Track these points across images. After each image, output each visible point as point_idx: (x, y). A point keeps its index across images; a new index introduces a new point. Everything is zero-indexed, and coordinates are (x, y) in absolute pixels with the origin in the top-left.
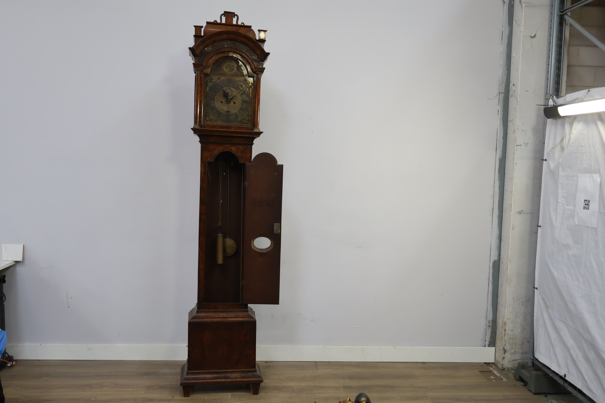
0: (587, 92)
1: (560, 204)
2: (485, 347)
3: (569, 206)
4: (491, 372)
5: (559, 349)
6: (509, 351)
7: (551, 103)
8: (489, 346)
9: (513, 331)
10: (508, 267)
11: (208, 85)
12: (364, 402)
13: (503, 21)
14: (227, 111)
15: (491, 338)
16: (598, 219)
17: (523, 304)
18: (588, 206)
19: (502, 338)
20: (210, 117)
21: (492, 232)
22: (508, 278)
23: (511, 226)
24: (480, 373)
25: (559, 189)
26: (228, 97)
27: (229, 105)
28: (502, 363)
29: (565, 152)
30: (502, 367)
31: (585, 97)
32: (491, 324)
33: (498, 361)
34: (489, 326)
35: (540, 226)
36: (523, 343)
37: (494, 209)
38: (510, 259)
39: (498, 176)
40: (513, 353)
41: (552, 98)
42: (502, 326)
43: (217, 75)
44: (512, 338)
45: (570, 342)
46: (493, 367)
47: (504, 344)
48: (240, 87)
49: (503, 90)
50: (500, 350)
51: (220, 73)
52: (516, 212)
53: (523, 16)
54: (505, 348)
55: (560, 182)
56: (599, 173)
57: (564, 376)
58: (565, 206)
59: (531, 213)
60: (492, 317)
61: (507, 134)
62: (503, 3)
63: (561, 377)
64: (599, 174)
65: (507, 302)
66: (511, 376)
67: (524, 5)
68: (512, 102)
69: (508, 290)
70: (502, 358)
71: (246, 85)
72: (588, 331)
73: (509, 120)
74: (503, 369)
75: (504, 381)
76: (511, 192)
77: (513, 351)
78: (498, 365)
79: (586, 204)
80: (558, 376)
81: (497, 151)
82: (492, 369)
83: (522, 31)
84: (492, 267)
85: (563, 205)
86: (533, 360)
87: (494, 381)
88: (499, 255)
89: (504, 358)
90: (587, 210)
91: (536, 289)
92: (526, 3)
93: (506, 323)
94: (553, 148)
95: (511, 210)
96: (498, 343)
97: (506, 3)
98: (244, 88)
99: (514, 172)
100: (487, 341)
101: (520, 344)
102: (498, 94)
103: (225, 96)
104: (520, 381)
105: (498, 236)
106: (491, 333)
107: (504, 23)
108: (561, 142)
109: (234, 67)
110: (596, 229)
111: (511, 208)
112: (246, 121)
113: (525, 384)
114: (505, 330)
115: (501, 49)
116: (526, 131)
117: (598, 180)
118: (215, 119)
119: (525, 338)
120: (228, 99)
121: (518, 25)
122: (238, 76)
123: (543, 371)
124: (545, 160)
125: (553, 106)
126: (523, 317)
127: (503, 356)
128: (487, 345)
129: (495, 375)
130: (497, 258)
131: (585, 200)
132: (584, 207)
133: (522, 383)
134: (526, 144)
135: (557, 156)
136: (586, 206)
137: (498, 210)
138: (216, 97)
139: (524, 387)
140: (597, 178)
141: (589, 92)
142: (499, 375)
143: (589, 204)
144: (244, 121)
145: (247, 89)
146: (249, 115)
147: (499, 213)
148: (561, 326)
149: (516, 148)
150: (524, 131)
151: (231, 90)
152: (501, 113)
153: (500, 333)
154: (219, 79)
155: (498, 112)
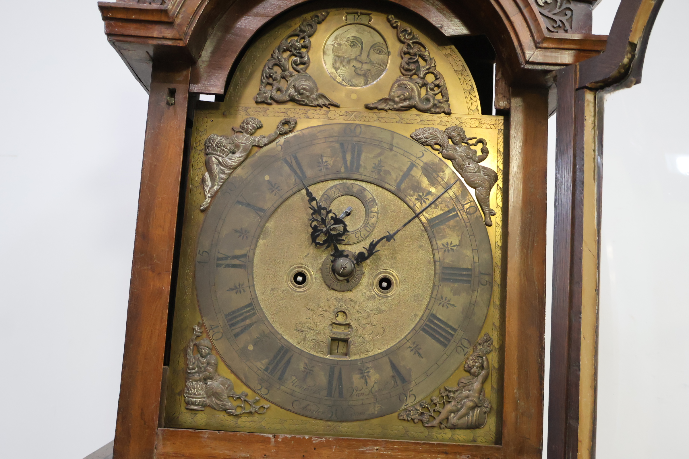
11: (216, 169)
14: (333, 339)
20: (214, 384)
26: (340, 242)
27: (348, 295)
43: (278, 102)
48: (425, 182)
51: (292, 91)
71: (460, 168)
98: (449, 187)
103: (321, 239)
109: (389, 53)
112: (466, 414)
118: (251, 396)
120: (338, 254)
122: (409, 108)
138: (261, 242)
144: (452, 412)
145: (472, 191)
146: (482, 367)
151: (360, 196)
154: (286, 128)
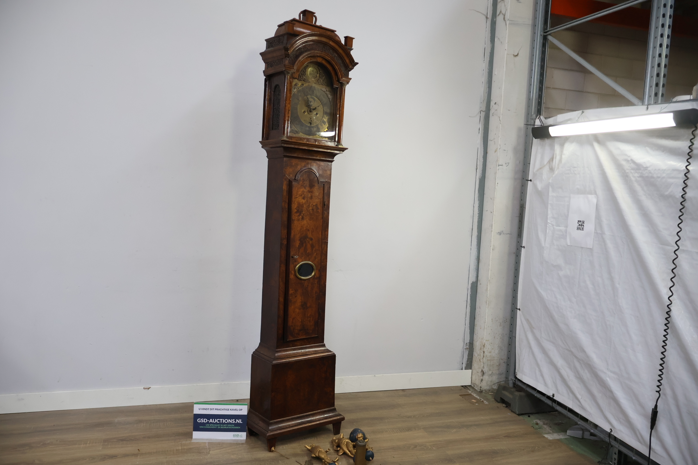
0: (581, 113)
1: (549, 225)
2: (462, 370)
3: (560, 227)
4: (470, 395)
5: (546, 369)
6: (487, 373)
7: (538, 123)
8: (466, 369)
9: (491, 352)
10: (487, 289)
12: (361, 438)
13: (486, 38)
15: (467, 361)
16: (593, 239)
17: (500, 326)
18: (582, 227)
19: (480, 360)
21: (471, 253)
22: (488, 299)
23: (492, 247)
24: (461, 397)
25: (549, 210)
28: (480, 386)
29: (556, 172)
30: (480, 390)
31: (579, 118)
32: (468, 347)
33: (475, 384)
34: (466, 349)
35: (524, 247)
36: (500, 365)
37: (473, 230)
38: (489, 280)
39: (478, 196)
40: (490, 375)
41: (539, 118)
42: (479, 348)
44: (490, 360)
45: (560, 362)
46: (471, 390)
47: (483, 366)
49: (484, 109)
50: (478, 373)
52: (496, 233)
53: (507, 35)
54: (483, 370)
55: (549, 202)
56: (595, 193)
57: (553, 396)
58: (555, 227)
59: (510, 234)
60: (469, 339)
61: (487, 153)
62: (486, 19)
63: (548, 397)
64: (596, 196)
65: (486, 324)
66: (490, 397)
67: (508, 22)
68: (493, 121)
69: (487, 311)
70: (481, 380)
72: (583, 351)
73: (489, 139)
74: (482, 392)
75: (485, 403)
76: (491, 212)
77: (490, 372)
78: (475, 387)
79: (579, 225)
80: (545, 397)
81: (477, 170)
82: (470, 392)
83: (506, 49)
84: (470, 288)
85: (553, 225)
86: (515, 381)
87: (477, 404)
88: (477, 277)
89: (482, 380)
90: (581, 231)
91: (518, 310)
92: (510, 21)
93: (485, 344)
94: (540, 168)
95: (492, 231)
96: (475, 365)
97: (488, 19)
99: (496, 192)
100: (464, 364)
101: (497, 365)
102: (479, 112)
104: (501, 403)
105: (476, 257)
106: (468, 355)
107: (486, 39)
108: (550, 162)
110: (591, 250)
111: (492, 228)
113: (508, 405)
114: (484, 352)
115: (484, 66)
116: (507, 151)
117: (595, 201)
119: (502, 359)
121: (501, 42)
123: (526, 392)
124: (529, 180)
125: (540, 126)
126: (500, 338)
127: (482, 378)
128: (464, 368)
129: (476, 399)
130: (475, 279)
131: (578, 221)
132: (578, 228)
133: (504, 405)
134: (507, 164)
135: (545, 176)
136: (580, 226)
137: (477, 230)
139: (506, 408)
140: (593, 199)
141: (584, 113)
142: (478, 398)
143: (583, 225)
147: (478, 234)
148: (548, 346)
149: (498, 167)
150: (505, 150)
152: (481, 131)
153: (478, 355)
155: (479, 130)
